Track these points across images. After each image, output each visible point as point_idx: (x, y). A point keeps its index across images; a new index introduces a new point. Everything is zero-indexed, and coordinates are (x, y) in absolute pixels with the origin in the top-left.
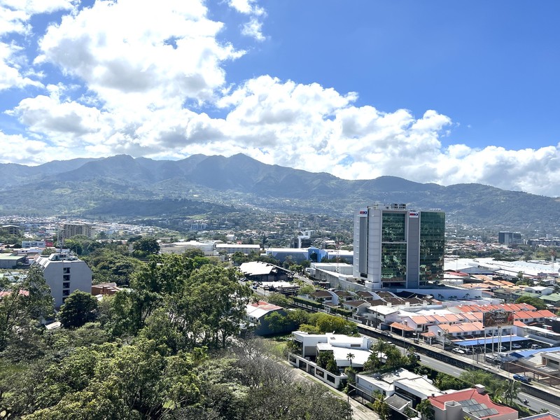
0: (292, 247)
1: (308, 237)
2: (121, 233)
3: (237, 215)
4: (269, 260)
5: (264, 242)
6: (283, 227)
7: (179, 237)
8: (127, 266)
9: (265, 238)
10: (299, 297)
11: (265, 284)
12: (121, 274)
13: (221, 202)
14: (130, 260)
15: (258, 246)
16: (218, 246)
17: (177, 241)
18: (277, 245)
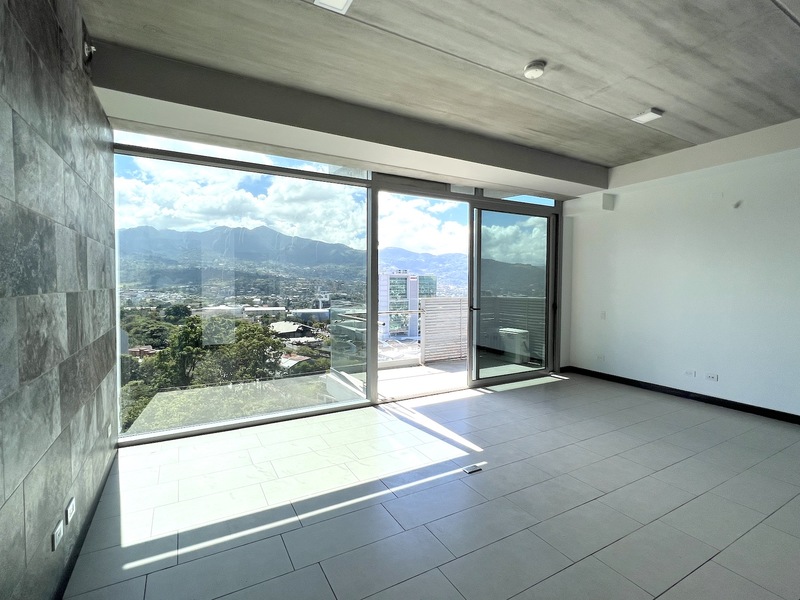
0: (313, 308)
1: (327, 299)
2: (148, 300)
3: (262, 281)
4: (294, 320)
5: (288, 305)
6: (305, 292)
7: (207, 303)
8: (161, 330)
9: (289, 301)
10: (323, 349)
11: (292, 340)
12: (155, 337)
13: (246, 270)
14: (163, 324)
15: (284, 308)
16: (246, 309)
17: (206, 306)
18: (301, 307)
